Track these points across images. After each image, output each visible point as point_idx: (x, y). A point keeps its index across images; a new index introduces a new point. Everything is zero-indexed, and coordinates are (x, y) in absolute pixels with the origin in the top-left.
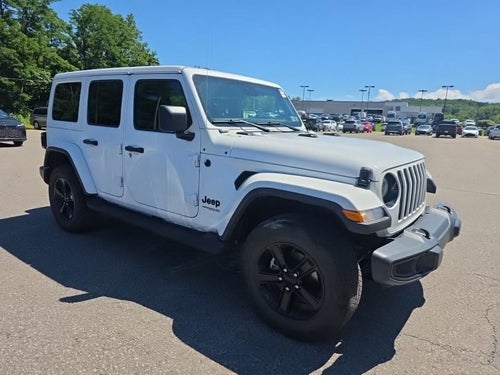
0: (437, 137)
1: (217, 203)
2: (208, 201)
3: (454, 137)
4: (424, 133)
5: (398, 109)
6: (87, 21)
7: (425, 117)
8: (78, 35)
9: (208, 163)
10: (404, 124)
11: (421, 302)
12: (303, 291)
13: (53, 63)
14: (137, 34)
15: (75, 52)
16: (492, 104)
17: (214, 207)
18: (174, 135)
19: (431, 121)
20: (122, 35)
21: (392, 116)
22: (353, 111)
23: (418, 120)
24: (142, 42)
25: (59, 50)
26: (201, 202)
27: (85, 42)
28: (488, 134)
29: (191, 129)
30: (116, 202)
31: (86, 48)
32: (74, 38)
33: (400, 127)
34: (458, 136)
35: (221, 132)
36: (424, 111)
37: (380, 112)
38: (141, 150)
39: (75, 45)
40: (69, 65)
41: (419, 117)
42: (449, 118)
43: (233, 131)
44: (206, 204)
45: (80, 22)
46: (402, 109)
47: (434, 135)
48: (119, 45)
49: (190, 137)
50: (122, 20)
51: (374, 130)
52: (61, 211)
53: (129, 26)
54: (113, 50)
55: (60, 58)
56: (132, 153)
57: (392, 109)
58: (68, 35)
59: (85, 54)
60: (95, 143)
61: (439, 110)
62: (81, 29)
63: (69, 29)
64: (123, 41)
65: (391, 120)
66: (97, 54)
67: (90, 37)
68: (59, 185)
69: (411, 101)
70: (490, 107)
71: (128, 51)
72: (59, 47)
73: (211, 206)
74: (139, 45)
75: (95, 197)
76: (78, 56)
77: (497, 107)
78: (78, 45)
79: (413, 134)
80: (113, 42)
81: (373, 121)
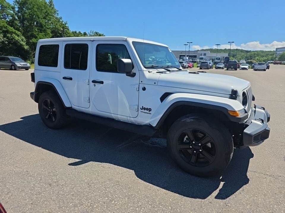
0: (227, 70)
1: (150, 110)
2: (145, 109)
3: (236, 70)
4: (220, 68)
5: (205, 54)
6: (24, 3)
7: (219, 59)
8: (18, 12)
9: (144, 89)
10: (210, 63)
11: (252, 156)
12: (204, 153)
13: (4, 29)
14: (55, 12)
15: (17, 23)
16: (253, 51)
17: (148, 112)
18: (125, 74)
19: (223, 61)
20: (46, 12)
21: (202, 59)
22: (181, 56)
23: (216, 61)
24: (59, 17)
25: (7, 21)
26: (139, 109)
27: (23, 16)
28: (253, 67)
29: (134, 71)
30: (84, 111)
31: (24, 19)
32: (16, 14)
33: (208, 65)
34: (238, 69)
35: (149, 72)
36: (219, 55)
37: (195, 56)
38: (102, 83)
39: (17, 18)
40: (14, 30)
41: (217, 59)
42: (232, 59)
43: (154, 71)
44: (143, 110)
45: (20, 4)
46: (207, 55)
47: (226, 69)
48: (45, 18)
49: (133, 75)
50: (46, 3)
51: (193, 67)
52: (47, 117)
53: (50, 6)
54: (41, 21)
55: (8, 26)
56: (96, 84)
57: (201, 55)
58: (12, 12)
59: (24, 24)
60: (71, 79)
61: (226, 55)
62: (21, 9)
63: (13, 8)
64: (47, 15)
65: (202, 61)
66: (31, 23)
67: (26, 13)
68: (46, 103)
69: (212, 50)
70: (252, 53)
71: (50, 22)
72: (8, 19)
73: (146, 111)
74: (57, 18)
75: (70, 109)
76: (19, 25)
77: (256, 53)
78: (19, 18)
79: (214, 69)
80: (40, 16)
81: (192, 62)
